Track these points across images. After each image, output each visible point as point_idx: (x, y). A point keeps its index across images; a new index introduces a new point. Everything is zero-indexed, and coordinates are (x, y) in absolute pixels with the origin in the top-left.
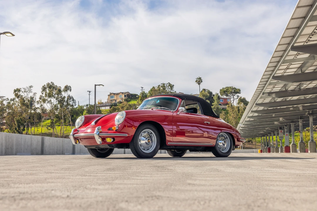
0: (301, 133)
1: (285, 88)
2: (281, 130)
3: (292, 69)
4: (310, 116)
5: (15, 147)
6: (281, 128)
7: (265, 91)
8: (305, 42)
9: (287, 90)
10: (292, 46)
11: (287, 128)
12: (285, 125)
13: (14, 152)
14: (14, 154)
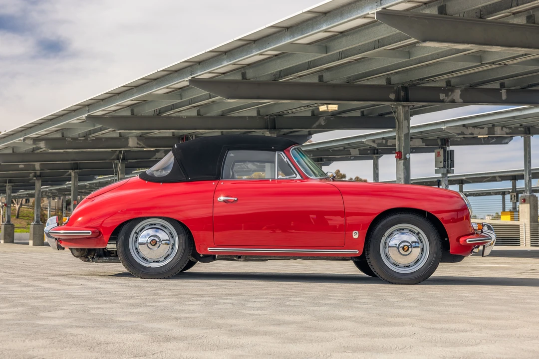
0: (8, 207)
4: (38, 180)
9: (66, 137)
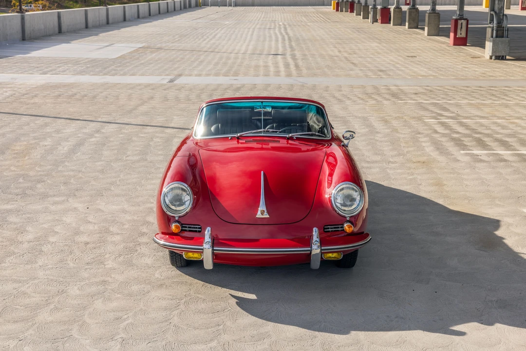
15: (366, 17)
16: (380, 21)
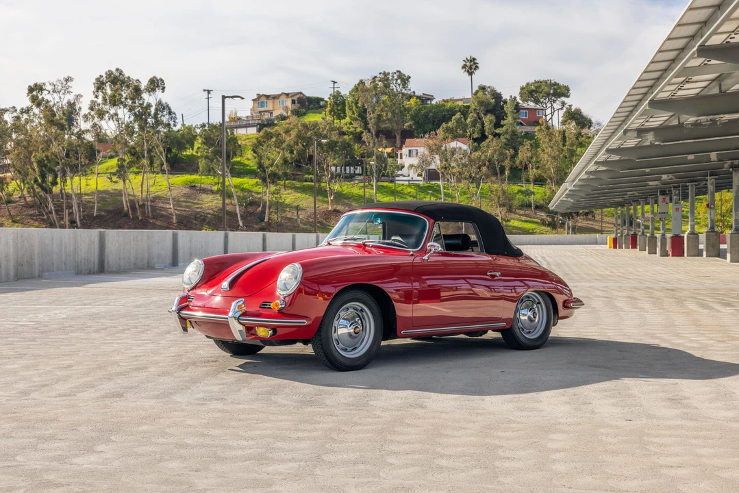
0: (711, 208)
1: (679, 119)
2: (664, 196)
3: (696, 82)
5: (37, 261)
6: (663, 193)
7: (628, 126)
8: (733, 31)
9: (683, 124)
10: (700, 46)
11: (677, 192)
12: (675, 187)
13: (37, 271)
14: (37, 275)
15: (652, 251)
16: (670, 253)
